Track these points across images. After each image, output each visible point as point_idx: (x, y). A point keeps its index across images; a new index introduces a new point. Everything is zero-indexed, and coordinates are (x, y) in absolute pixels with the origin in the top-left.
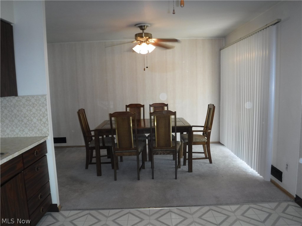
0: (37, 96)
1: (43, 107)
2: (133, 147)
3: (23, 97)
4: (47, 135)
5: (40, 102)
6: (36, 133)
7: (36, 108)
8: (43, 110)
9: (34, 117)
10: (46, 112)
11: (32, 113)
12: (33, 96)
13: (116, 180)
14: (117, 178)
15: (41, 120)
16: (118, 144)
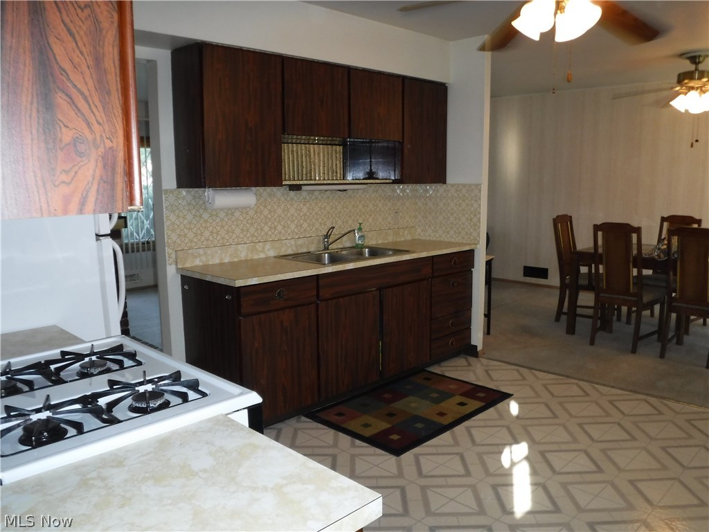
0: (470, 185)
1: (476, 201)
2: (631, 291)
3: (452, 186)
4: (476, 242)
5: (473, 195)
6: (463, 238)
7: (467, 202)
8: (475, 205)
9: (463, 215)
10: (478, 209)
11: (461, 209)
12: (464, 186)
13: (592, 343)
14: (597, 341)
15: (471, 220)
16: (604, 276)
